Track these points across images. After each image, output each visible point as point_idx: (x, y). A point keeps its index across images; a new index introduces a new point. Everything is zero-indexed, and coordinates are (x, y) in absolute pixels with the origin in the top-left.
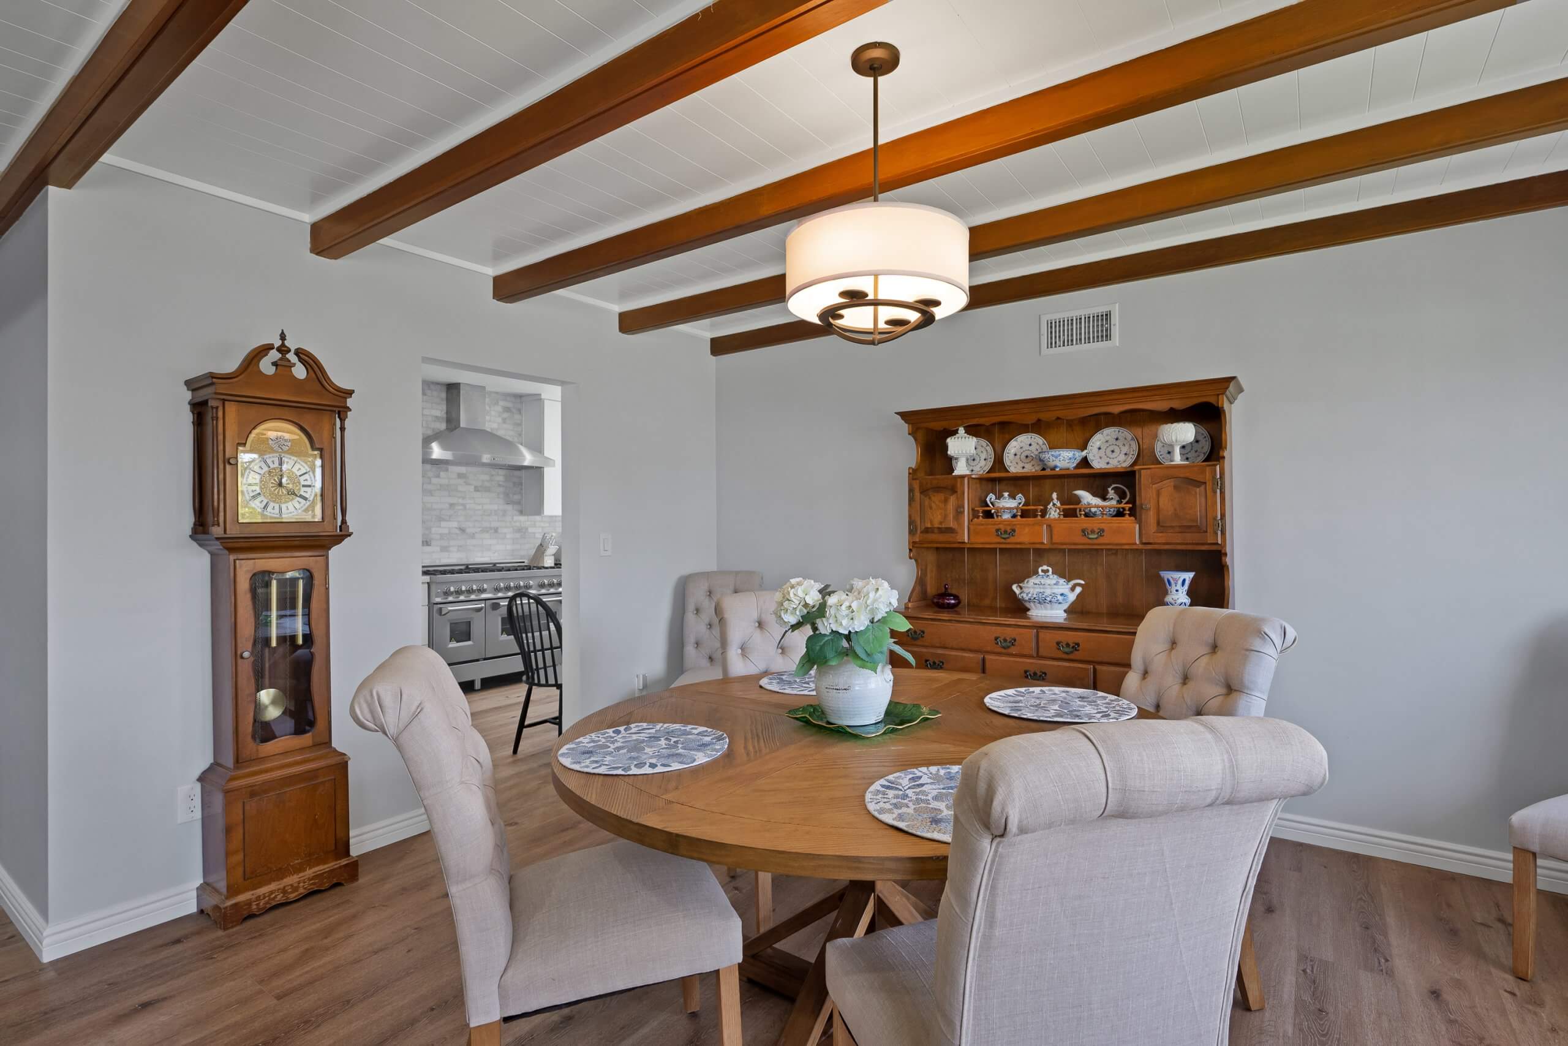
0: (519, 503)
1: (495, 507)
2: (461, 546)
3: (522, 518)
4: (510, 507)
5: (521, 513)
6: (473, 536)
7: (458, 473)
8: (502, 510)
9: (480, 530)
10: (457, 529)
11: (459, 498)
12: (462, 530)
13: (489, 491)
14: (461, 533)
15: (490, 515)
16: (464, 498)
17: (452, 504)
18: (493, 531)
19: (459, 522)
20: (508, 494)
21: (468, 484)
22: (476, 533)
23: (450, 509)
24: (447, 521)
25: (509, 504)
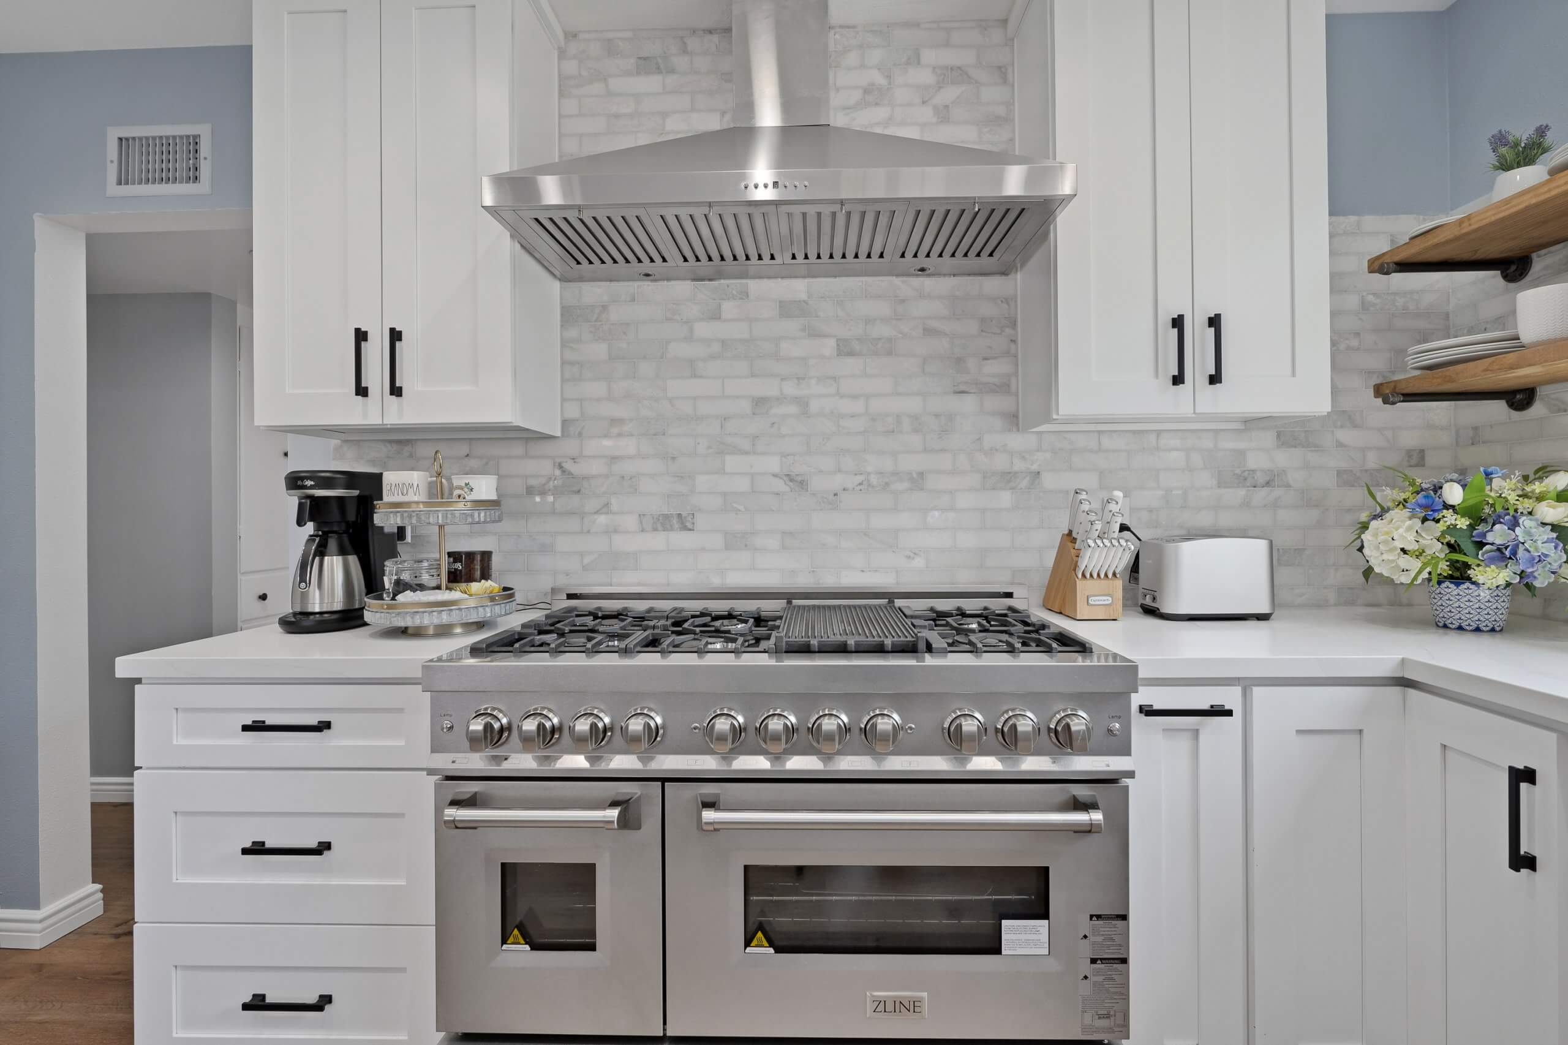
0: (1003, 387)
1: (913, 405)
2: (791, 534)
3: (1016, 441)
4: (968, 404)
5: (1014, 421)
6: (832, 500)
7: (780, 302)
8: (937, 416)
9: (861, 481)
10: (781, 478)
11: (782, 380)
12: (796, 481)
13: (889, 353)
14: (791, 491)
15: (893, 432)
16: (804, 379)
17: (762, 398)
18: (906, 485)
19: (784, 455)
20: (959, 361)
21: (814, 334)
22: (844, 490)
23: (754, 414)
24: (747, 453)
25: (963, 392)
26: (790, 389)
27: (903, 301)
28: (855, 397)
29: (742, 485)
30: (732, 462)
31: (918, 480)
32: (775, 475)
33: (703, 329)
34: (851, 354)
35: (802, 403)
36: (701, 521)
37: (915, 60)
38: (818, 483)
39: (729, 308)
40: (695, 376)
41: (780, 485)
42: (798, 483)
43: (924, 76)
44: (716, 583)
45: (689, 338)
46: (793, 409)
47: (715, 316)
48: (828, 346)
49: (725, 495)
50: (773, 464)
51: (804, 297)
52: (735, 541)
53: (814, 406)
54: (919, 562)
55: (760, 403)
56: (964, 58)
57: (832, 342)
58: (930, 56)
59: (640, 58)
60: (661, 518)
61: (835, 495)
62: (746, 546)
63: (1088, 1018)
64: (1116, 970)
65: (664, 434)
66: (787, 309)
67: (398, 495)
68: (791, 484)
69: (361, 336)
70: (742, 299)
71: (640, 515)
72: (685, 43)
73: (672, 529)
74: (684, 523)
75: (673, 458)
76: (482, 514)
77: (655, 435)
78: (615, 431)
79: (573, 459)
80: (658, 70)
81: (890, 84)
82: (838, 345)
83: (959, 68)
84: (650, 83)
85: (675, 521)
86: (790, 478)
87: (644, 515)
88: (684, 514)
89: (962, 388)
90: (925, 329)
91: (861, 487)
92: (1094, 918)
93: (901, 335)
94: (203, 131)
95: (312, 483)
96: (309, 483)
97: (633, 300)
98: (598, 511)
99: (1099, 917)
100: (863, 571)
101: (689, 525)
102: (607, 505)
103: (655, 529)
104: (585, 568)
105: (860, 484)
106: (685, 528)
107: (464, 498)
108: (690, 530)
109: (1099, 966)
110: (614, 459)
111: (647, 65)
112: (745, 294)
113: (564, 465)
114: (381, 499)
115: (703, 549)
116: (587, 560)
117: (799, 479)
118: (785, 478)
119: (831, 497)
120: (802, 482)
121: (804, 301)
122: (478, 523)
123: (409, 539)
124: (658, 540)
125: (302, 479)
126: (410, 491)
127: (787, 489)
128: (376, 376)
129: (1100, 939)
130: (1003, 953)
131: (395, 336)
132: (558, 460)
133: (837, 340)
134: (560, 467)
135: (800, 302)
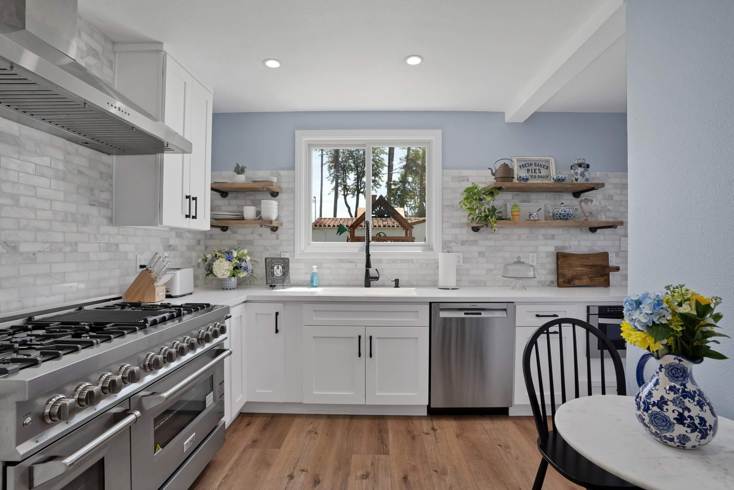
1: (72, 208)
3: (113, 230)
4: (94, 211)
5: (111, 221)
8: (83, 215)
9: (47, 247)
13: (63, 179)
14: (8, 253)
15: (64, 221)
16: (16, 184)
18: (69, 249)
20: (92, 190)
21: (22, 158)
22: (39, 251)
25: (93, 205)
26: (9, 189)
27: (69, 154)
28: (44, 199)
31: (74, 247)
34: (43, 175)
35: (17, 198)
37: (78, 35)
38: (23, 248)
41: (2, 249)
42: (11, 247)
46: (8, 201)
48: (31, 168)
51: (17, 134)
53: (23, 201)
56: (98, 47)
58: (85, 37)
61: (34, 254)
66: (7, 139)
68: (7, 248)
82: (36, 168)
83: (96, 51)
86: (6, 244)
89: (93, 203)
90: (78, 171)
91: (46, 250)
93: (68, 171)
99: (220, 384)
100: (48, 296)
109: (220, 398)
117: (13, 245)
118: (3, 244)
119: (31, 256)
120: (14, 247)
121: (17, 137)
127: (5, 251)
129: (220, 390)
130: (206, 408)
135: (15, 136)
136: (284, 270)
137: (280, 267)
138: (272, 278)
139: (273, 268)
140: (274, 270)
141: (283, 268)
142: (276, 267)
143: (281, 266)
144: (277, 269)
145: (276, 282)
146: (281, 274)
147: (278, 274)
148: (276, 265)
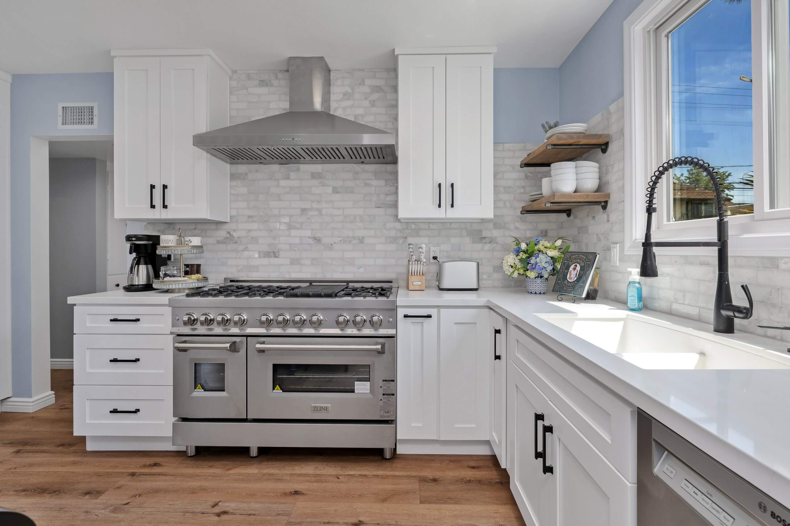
1: (360, 212)
2: (315, 259)
4: (381, 211)
6: (330, 247)
7: (312, 173)
8: (369, 216)
9: (340, 240)
10: (312, 239)
11: (312, 202)
12: (317, 239)
13: (352, 192)
14: (315, 243)
15: (353, 222)
16: (320, 201)
17: (304, 209)
18: (357, 241)
19: (313, 230)
20: (378, 196)
21: (324, 185)
22: (335, 243)
23: (302, 214)
24: (299, 229)
25: (378, 207)
26: (315, 205)
27: (357, 173)
28: (339, 208)
29: (297, 241)
30: (293, 232)
31: (361, 240)
32: (309, 237)
33: (283, 183)
34: (338, 192)
35: (320, 210)
36: (282, 254)
37: (362, 83)
38: (325, 241)
39: (293, 175)
40: (280, 200)
41: (311, 241)
42: (318, 240)
43: (366, 89)
44: (287, 277)
45: (278, 186)
46: (316, 213)
47: (288, 178)
48: (329, 190)
49: (290, 244)
50: (308, 233)
51: (320, 171)
52: (294, 262)
53: (324, 211)
54: (362, 270)
55: (304, 210)
56: (381, 83)
57: (331, 188)
58: (368, 82)
59: (260, 81)
60: (267, 253)
61: (331, 245)
62: (298, 263)
63: (382, 413)
64: (391, 397)
65: (268, 222)
66: (314, 176)
67: (165, 243)
68: (315, 240)
69: (152, 187)
70: (297, 171)
71: (259, 252)
72: (277, 75)
73: (271, 257)
74: (275, 254)
75: (272, 231)
76: (195, 251)
77: (265, 222)
78: (250, 220)
79: (234, 230)
80: (267, 85)
81: (353, 92)
82: (333, 189)
83: (379, 86)
84: (264, 90)
85: (272, 254)
86: (315, 238)
87: (260, 252)
88: (275, 251)
89: (379, 206)
90: (365, 184)
91: (340, 242)
92: (384, 381)
93: (356, 186)
94: (95, 105)
95: (135, 239)
96: (134, 239)
97: (257, 171)
98: (243, 250)
99: (385, 381)
100: (341, 273)
101: (277, 255)
102: (247, 248)
103: (265, 257)
104: (238, 271)
105: (341, 241)
106: (276, 257)
107: (189, 245)
108: (278, 257)
109: (385, 396)
110: (250, 231)
111: (263, 83)
112: (299, 170)
113: (231, 233)
114: (159, 245)
115: (282, 265)
116: (239, 268)
117: (318, 239)
118: (312, 238)
119: (330, 246)
120: (319, 240)
121: (321, 173)
122: (193, 254)
123: (172, 260)
124: (265, 261)
125: (131, 237)
126: (170, 242)
127: (314, 242)
128: (158, 201)
129: (385, 388)
130: (355, 392)
131: (165, 187)
132: (229, 231)
133: (333, 187)
134: (229, 233)
135: (319, 173)
136: (582, 272)
137: (578, 268)
138: (561, 283)
139: (568, 268)
140: (568, 272)
141: (582, 269)
142: (573, 267)
143: (580, 266)
144: (572, 270)
145: (564, 290)
146: (575, 279)
147: (571, 279)
148: (574, 263)
